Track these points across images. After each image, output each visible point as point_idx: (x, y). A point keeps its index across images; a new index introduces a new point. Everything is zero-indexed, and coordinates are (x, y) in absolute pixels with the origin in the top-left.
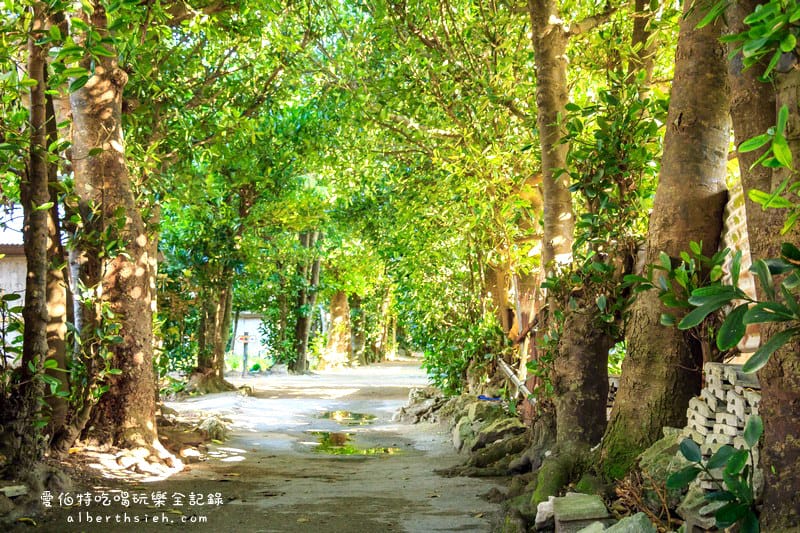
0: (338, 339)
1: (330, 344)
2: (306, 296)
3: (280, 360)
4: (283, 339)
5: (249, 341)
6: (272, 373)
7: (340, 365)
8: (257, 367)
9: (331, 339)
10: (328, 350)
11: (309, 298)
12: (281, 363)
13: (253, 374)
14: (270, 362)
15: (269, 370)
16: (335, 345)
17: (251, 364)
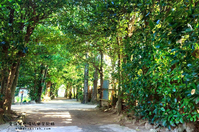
0: (48, 93)
1: (46, 94)
2: (42, 81)
3: (33, 99)
4: (34, 93)
5: (24, 93)
6: (30, 103)
7: (48, 100)
8: (25, 101)
9: (46, 93)
10: (45, 96)
11: (43, 81)
12: (33, 100)
13: (24, 104)
14: (30, 100)
15: (29, 102)
16: (47, 95)
17: (23, 100)
